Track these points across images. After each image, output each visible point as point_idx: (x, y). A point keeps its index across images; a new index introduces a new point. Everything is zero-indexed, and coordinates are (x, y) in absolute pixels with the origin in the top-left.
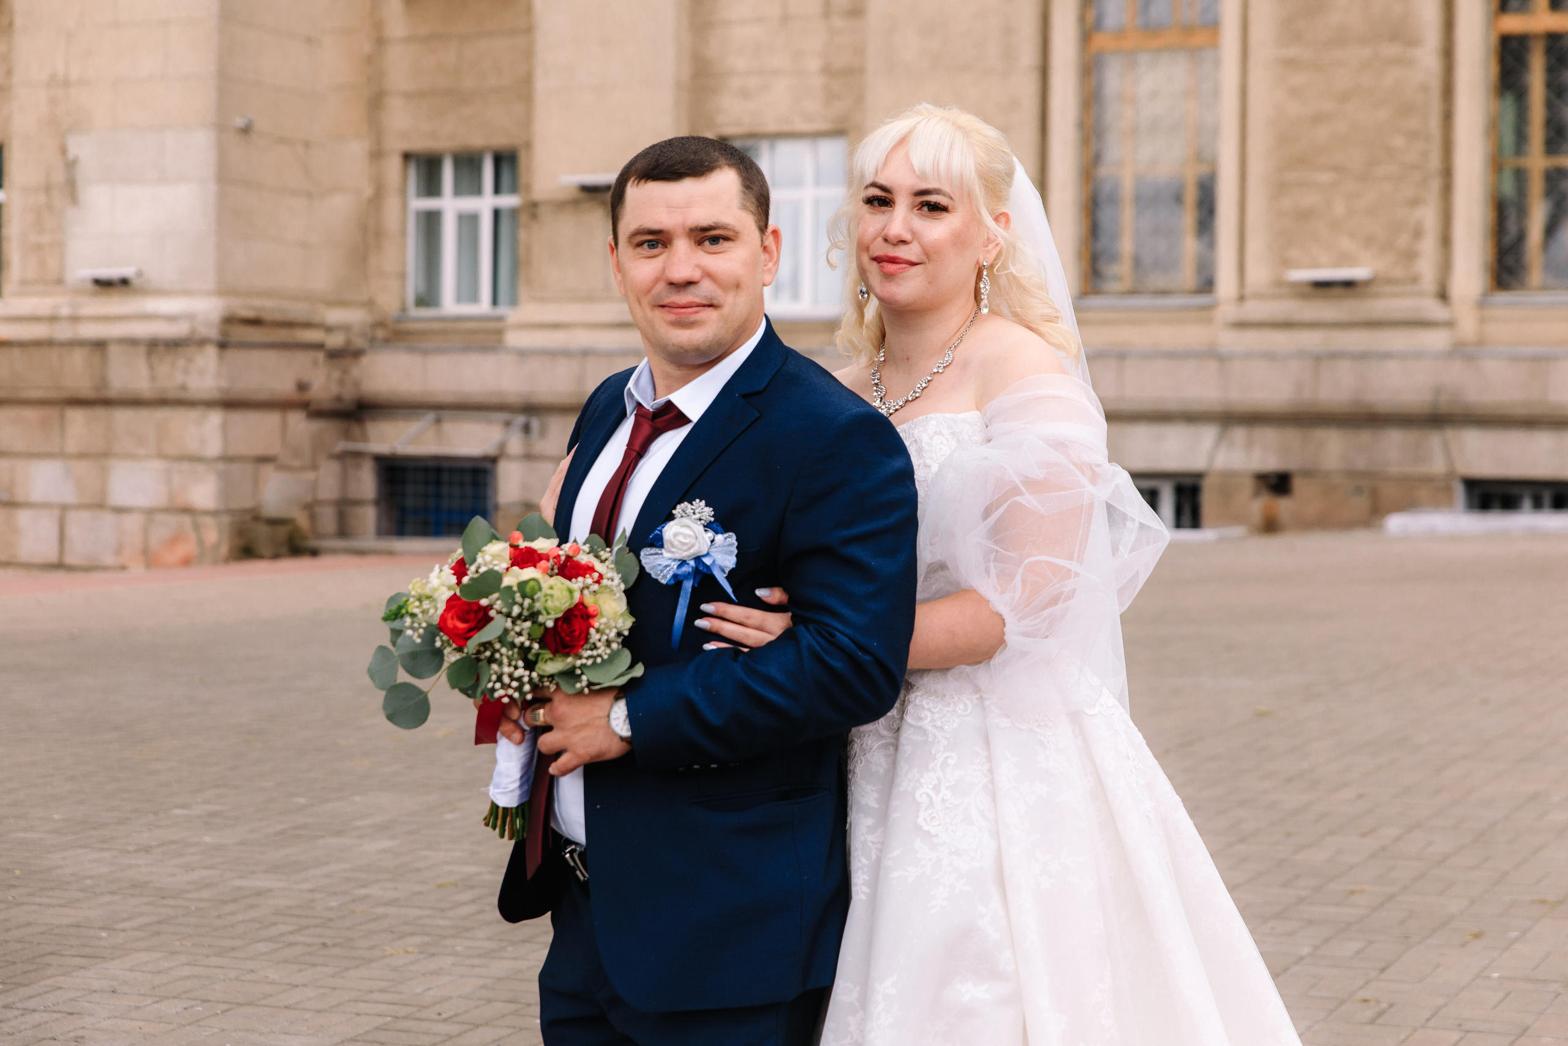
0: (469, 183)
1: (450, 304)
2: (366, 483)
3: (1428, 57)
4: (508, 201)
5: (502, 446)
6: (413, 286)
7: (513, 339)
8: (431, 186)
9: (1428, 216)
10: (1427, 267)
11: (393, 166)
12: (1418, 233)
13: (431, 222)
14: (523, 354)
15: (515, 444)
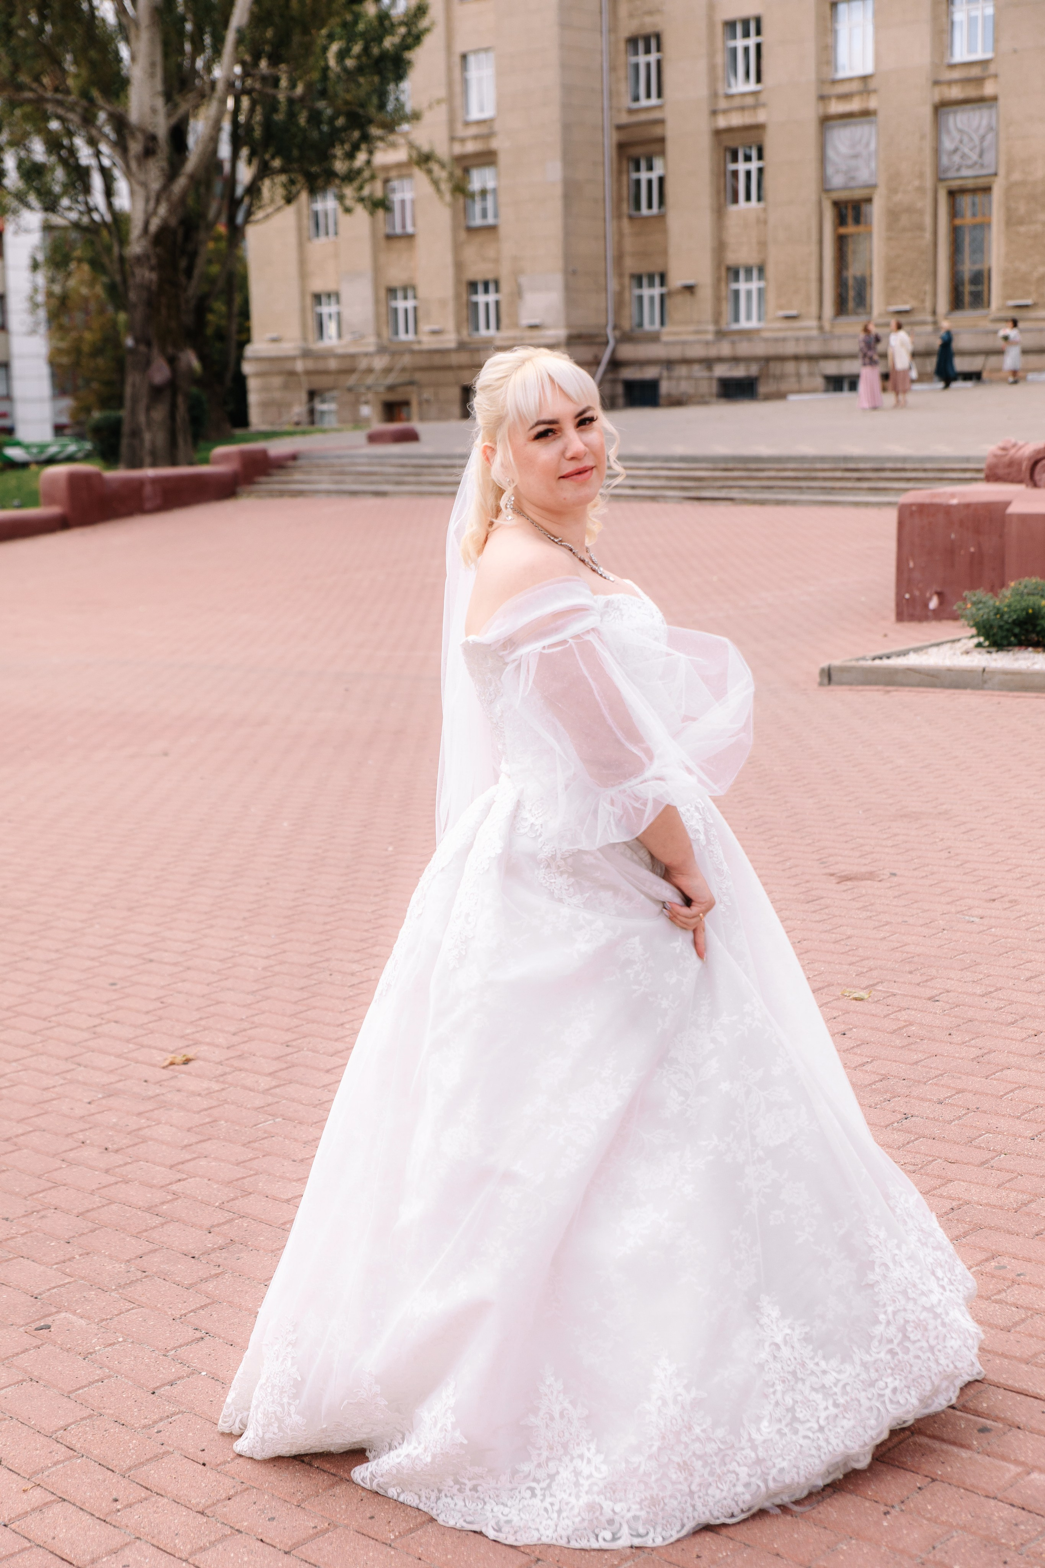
0: (651, 284)
1: (647, 326)
2: (620, 389)
3: (928, 235)
4: (664, 290)
5: (661, 374)
6: (636, 320)
7: (665, 338)
8: (640, 285)
9: (928, 287)
10: (928, 304)
11: (627, 280)
12: (925, 293)
13: (640, 298)
14: (667, 344)
15: (665, 374)
